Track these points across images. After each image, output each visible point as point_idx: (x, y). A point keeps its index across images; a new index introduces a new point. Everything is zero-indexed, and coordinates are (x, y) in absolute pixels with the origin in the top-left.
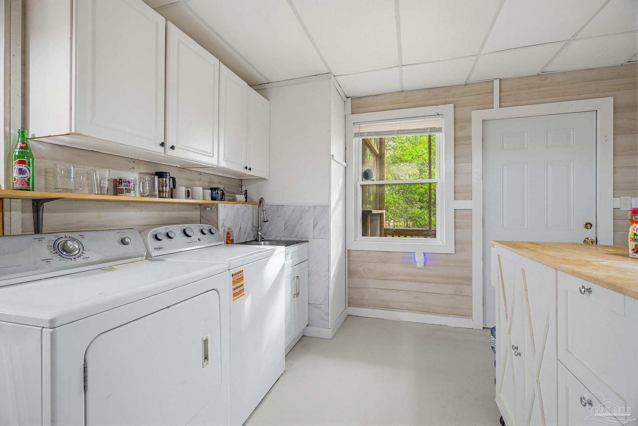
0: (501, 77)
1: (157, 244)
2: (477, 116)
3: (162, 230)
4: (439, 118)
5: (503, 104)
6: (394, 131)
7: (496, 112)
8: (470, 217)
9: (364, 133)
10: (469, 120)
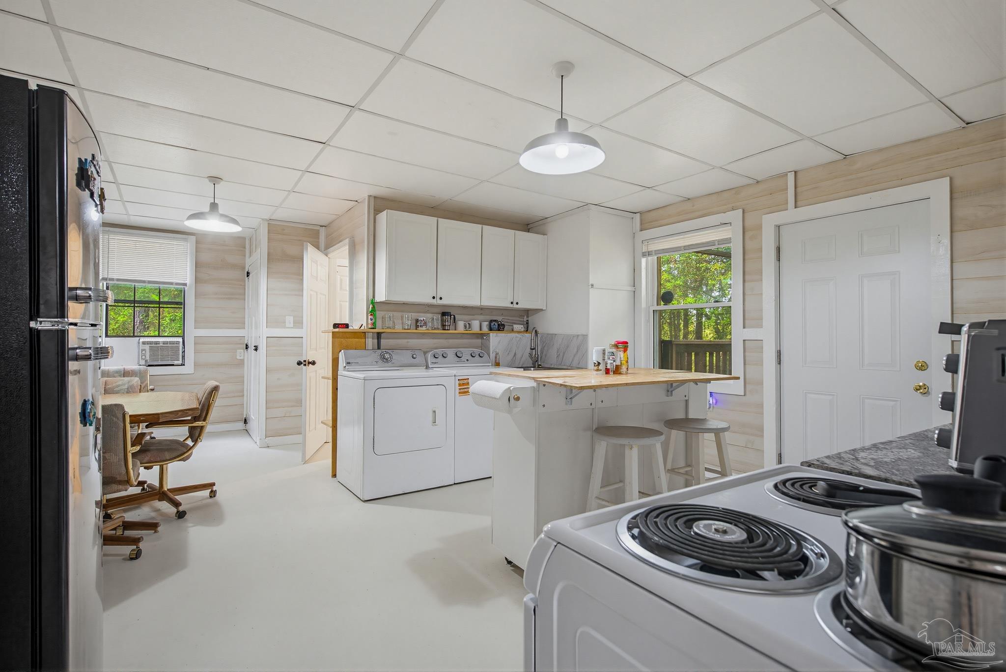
0: (796, 169)
1: (435, 360)
2: (769, 221)
3: (439, 351)
4: (728, 227)
5: (799, 203)
6: (680, 247)
7: (791, 214)
8: (761, 349)
9: (652, 251)
10: (759, 227)
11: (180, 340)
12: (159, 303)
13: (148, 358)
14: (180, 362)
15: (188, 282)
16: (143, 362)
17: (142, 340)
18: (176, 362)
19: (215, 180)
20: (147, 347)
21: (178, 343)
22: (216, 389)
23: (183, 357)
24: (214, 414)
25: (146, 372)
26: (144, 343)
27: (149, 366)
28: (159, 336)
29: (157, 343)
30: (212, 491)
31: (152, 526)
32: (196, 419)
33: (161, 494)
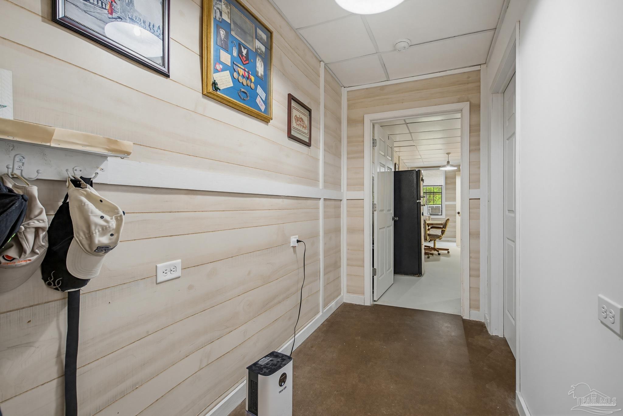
11: (441, 206)
12: (434, 193)
13: (430, 212)
14: (441, 214)
15: (443, 185)
16: (429, 214)
17: (428, 206)
18: (439, 214)
19: (448, 154)
20: (430, 208)
21: (440, 207)
22: (448, 219)
23: (442, 212)
24: (448, 226)
25: (430, 216)
26: (429, 207)
27: (431, 215)
28: (434, 205)
29: (433, 207)
30: (448, 252)
31: (432, 254)
32: (443, 228)
33: (434, 249)
